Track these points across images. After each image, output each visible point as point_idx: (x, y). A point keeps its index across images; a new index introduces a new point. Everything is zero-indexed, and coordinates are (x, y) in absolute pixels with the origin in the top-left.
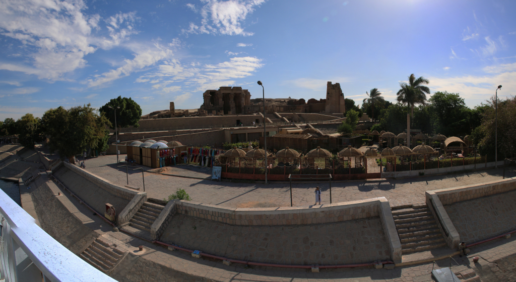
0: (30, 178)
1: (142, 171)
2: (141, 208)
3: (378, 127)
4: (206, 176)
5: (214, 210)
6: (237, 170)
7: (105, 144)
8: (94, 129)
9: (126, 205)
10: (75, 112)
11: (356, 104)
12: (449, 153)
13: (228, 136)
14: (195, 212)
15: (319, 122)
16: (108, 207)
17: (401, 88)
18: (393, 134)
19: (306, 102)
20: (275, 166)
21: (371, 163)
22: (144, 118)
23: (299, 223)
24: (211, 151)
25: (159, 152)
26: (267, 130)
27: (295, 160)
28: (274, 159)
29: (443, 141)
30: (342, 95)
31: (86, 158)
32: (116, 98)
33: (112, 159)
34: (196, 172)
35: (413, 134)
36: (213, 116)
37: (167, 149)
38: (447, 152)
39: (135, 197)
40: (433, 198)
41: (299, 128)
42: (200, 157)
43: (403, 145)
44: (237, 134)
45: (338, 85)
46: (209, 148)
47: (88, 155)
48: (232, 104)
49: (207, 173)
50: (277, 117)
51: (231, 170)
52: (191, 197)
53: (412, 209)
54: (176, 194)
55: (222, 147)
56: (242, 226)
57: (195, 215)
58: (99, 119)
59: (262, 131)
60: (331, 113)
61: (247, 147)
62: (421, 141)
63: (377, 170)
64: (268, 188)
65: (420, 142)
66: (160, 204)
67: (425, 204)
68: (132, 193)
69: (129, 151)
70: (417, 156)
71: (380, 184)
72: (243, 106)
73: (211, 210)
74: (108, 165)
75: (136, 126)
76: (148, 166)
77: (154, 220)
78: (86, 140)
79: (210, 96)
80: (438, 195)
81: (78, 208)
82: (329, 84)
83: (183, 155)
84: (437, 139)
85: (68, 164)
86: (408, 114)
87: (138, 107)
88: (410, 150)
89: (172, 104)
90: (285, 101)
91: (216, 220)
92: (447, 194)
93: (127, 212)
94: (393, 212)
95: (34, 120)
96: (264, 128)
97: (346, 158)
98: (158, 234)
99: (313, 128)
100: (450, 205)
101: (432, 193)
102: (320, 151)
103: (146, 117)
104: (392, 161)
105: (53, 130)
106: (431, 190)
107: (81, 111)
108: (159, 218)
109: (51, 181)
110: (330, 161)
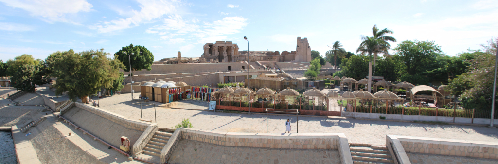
0: (29, 124)
1: (154, 106)
2: (153, 137)
3: (340, 73)
4: (204, 108)
5: (210, 135)
6: (227, 104)
7: (120, 85)
8: (108, 71)
9: (140, 136)
10: (87, 56)
11: (320, 55)
12: (417, 102)
13: (222, 79)
14: (196, 137)
15: (290, 69)
16: (123, 140)
17: (363, 41)
18: (354, 80)
19: (280, 53)
20: (255, 101)
21: (332, 103)
22: (155, 63)
23: (272, 147)
24: (209, 89)
25: (168, 90)
26: (250, 74)
27: (270, 97)
28: (255, 95)
29: (409, 89)
30: (309, 47)
31: (100, 98)
32: (128, 45)
33: (128, 97)
34: (197, 106)
35: (375, 81)
36: (211, 63)
37: (175, 88)
38: (414, 101)
39: (148, 128)
40: (394, 142)
41: (273, 73)
42: (201, 93)
43: (364, 90)
44: (228, 77)
45: (305, 40)
46: (207, 87)
47: (103, 94)
48: (225, 54)
49: (205, 105)
50: (258, 64)
51: (223, 103)
52: (193, 125)
53: (370, 149)
54: (181, 123)
55: (217, 86)
56: (230, 147)
57: (196, 139)
58: (113, 63)
59: (246, 74)
60: (299, 62)
61: (236, 86)
62: (383, 87)
63: (338, 109)
64: (250, 117)
65: (381, 88)
66: (169, 132)
67: (385, 147)
68: (145, 125)
69: (143, 90)
70: (379, 101)
71: (340, 121)
72: (233, 56)
73: (207, 135)
74: (123, 103)
75: (149, 70)
76: (159, 102)
77: (164, 146)
78: (101, 81)
79: (210, 48)
80: (401, 142)
81: (92, 145)
82: (299, 39)
83: (188, 92)
84: (402, 86)
85: (81, 104)
86: (370, 63)
87: (151, 55)
88: (371, 94)
89: (179, 53)
90: (264, 53)
91: (212, 142)
92: (413, 142)
93: (141, 141)
94: (351, 148)
95: (35, 62)
96: (248, 72)
97: (310, 98)
98: (166, 158)
99: (285, 73)
100: (415, 154)
101: (394, 137)
102: (290, 90)
103: (158, 63)
104: (352, 103)
105: (61, 72)
106: (394, 134)
107: (94, 54)
108: (168, 143)
109: (60, 123)
110: (297, 99)
